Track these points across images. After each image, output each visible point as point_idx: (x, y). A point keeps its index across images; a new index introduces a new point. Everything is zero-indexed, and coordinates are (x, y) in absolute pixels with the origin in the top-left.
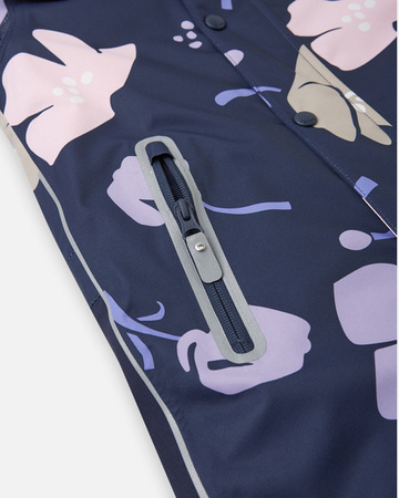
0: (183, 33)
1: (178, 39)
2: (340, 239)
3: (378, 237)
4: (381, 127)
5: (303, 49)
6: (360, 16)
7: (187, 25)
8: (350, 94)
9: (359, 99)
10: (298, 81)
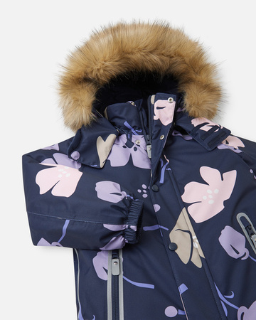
0: (142, 189)
1: (139, 191)
2: (166, 314)
3: (181, 313)
4: (201, 257)
5: (184, 209)
6: (211, 197)
7: (144, 186)
8: (194, 237)
9: (197, 241)
10: (176, 228)
